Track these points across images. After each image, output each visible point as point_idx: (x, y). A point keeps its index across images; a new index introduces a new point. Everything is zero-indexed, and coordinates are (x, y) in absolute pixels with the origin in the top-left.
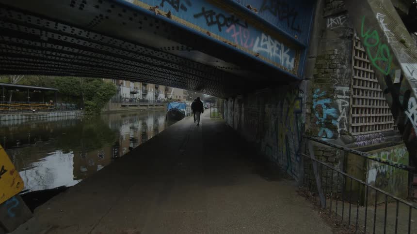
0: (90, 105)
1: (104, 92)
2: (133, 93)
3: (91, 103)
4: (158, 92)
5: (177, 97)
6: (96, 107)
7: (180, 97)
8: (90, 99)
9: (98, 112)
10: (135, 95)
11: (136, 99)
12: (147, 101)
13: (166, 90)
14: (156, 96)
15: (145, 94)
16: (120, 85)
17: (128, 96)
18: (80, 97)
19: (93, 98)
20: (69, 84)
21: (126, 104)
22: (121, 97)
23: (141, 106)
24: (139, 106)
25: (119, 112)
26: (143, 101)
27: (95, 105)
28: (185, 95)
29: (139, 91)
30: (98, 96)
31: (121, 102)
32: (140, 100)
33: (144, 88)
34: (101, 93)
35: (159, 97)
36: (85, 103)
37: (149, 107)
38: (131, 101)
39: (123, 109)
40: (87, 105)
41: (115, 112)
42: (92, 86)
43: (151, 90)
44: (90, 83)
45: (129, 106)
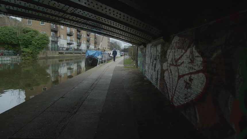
0: (26, 52)
1: (38, 42)
2: (69, 44)
3: (27, 50)
4: (90, 44)
5: (103, 48)
6: (32, 53)
7: (105, 48)
8: (27, 47)
9: (34, 58)
10: (71, 45)
11: (71, 48)
12: (81, 50)
13: (95, 43)
14: (88, 47)
15: (79, 45)
16: (58, 38)
17: (66, 46)
18: (18, 45)
19: (29, 46)
20: (7, 34)
21: (63, 52)
22: (58, 46)
23: (75, 53)
24: (74, 54)
25: (57, 57)
26: (78, 49)
27: (31, 52)
28: (108, 47)
29: (74, 43)
30: (33, 45)
31: (58, 50)
32: (75, 49)
33: (78, 41)
34: (36, 42)
35: (89, 48)
36: (22, 50)
37: (82, 54)
38: (67, 49)
39: (61, 55)
40: (23, 52)
41: (53, 58)
42: (28, 36)
43: (84, 42)
44: (26, 34)
45: (65, 53)
